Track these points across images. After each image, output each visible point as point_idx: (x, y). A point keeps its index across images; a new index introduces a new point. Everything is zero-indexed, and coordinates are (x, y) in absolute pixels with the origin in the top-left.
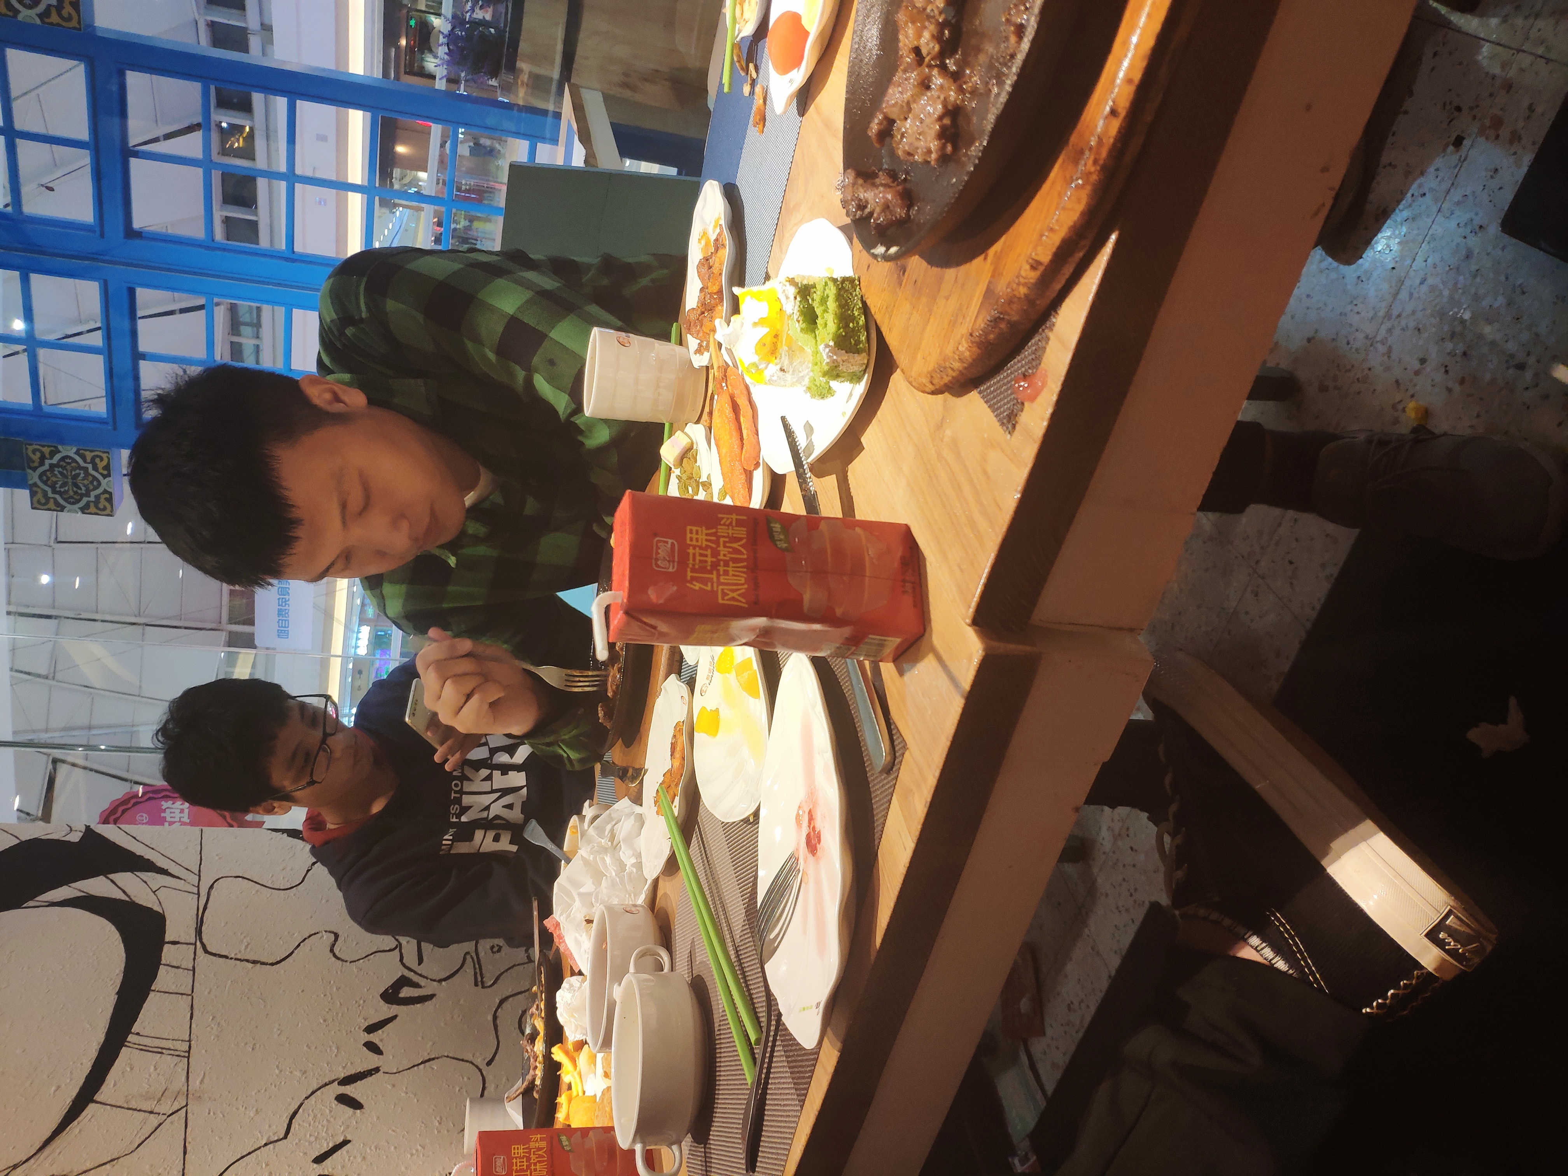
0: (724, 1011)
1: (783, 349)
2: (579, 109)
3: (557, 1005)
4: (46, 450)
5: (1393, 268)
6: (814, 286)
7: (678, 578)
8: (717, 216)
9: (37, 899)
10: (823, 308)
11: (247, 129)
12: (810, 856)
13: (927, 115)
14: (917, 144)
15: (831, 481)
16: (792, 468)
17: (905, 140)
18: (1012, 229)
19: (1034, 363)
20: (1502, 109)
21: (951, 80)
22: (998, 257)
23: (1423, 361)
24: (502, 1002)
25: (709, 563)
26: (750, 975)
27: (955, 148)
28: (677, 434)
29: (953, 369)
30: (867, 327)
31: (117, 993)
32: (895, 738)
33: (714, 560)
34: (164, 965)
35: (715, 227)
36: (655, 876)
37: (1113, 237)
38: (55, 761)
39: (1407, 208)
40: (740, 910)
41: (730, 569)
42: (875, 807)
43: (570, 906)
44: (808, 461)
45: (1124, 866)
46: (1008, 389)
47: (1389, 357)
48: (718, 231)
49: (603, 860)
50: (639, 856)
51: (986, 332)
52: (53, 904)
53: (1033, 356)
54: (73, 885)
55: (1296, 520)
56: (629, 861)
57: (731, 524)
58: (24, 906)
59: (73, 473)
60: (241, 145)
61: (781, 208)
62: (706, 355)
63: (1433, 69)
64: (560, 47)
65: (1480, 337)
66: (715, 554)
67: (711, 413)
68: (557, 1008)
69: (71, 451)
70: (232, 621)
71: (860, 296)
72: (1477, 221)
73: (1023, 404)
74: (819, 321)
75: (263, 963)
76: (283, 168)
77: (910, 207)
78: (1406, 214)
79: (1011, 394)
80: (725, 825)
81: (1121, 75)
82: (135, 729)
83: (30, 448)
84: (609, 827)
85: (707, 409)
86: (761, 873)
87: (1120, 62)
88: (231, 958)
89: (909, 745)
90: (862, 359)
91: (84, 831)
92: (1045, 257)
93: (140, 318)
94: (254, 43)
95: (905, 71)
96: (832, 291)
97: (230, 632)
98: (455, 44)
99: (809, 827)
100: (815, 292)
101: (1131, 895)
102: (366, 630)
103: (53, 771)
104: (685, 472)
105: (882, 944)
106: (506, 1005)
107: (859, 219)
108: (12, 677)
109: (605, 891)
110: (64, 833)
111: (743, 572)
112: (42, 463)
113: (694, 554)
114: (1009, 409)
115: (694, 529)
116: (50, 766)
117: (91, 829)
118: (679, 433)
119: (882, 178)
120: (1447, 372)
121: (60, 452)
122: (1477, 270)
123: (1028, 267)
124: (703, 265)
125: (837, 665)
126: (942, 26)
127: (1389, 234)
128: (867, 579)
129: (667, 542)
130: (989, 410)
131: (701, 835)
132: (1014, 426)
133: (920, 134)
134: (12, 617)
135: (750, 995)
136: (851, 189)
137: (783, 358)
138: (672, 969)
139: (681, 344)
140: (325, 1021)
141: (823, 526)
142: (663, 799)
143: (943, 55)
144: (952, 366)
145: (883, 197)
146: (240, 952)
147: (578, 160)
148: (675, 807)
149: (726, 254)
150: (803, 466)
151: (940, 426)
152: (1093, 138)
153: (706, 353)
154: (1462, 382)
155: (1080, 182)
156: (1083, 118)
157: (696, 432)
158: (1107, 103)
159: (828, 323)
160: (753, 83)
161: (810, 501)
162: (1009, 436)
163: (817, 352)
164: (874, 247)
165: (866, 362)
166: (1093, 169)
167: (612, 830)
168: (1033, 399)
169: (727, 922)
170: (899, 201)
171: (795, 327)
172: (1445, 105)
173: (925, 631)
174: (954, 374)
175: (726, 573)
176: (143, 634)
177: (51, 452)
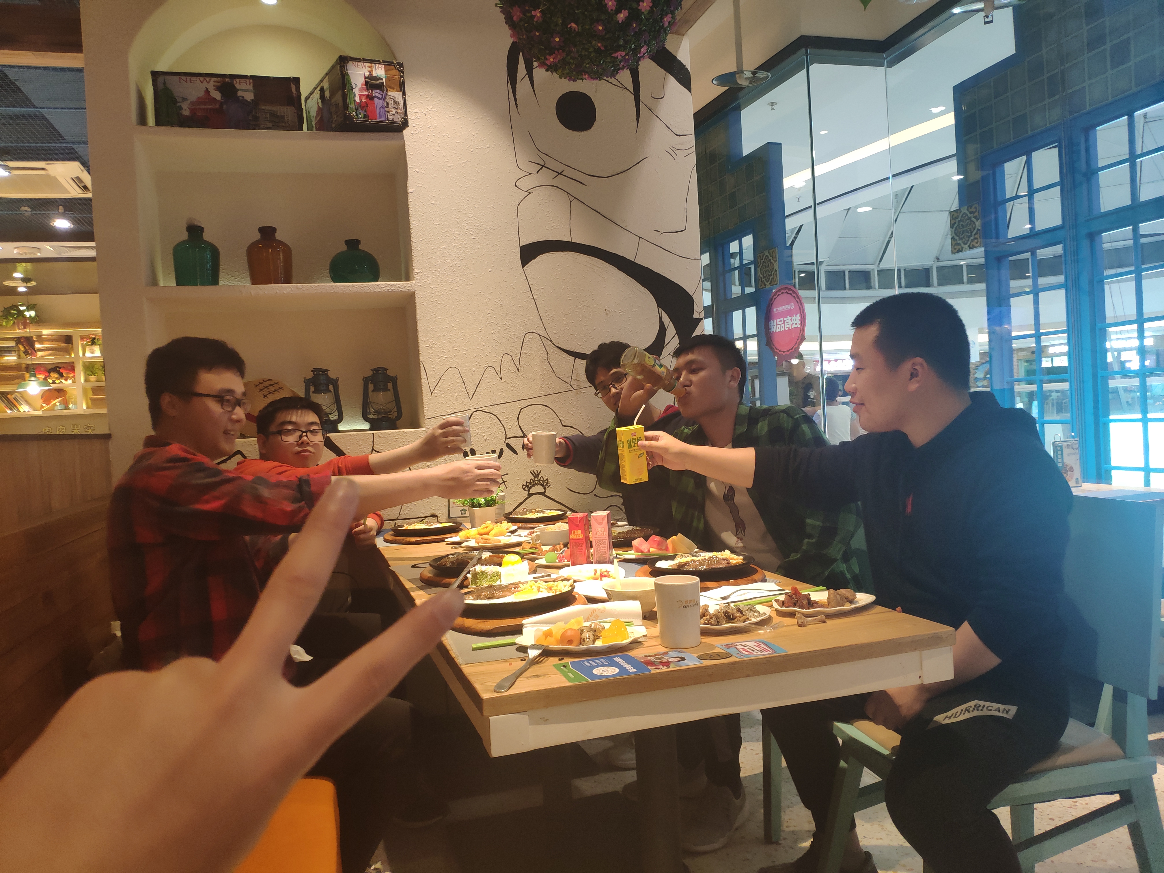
4: (977, 213)
52: (660, 318)
59: (969, 230)
69: (978, 226)
121: (977, 221)
177: (977, 216)
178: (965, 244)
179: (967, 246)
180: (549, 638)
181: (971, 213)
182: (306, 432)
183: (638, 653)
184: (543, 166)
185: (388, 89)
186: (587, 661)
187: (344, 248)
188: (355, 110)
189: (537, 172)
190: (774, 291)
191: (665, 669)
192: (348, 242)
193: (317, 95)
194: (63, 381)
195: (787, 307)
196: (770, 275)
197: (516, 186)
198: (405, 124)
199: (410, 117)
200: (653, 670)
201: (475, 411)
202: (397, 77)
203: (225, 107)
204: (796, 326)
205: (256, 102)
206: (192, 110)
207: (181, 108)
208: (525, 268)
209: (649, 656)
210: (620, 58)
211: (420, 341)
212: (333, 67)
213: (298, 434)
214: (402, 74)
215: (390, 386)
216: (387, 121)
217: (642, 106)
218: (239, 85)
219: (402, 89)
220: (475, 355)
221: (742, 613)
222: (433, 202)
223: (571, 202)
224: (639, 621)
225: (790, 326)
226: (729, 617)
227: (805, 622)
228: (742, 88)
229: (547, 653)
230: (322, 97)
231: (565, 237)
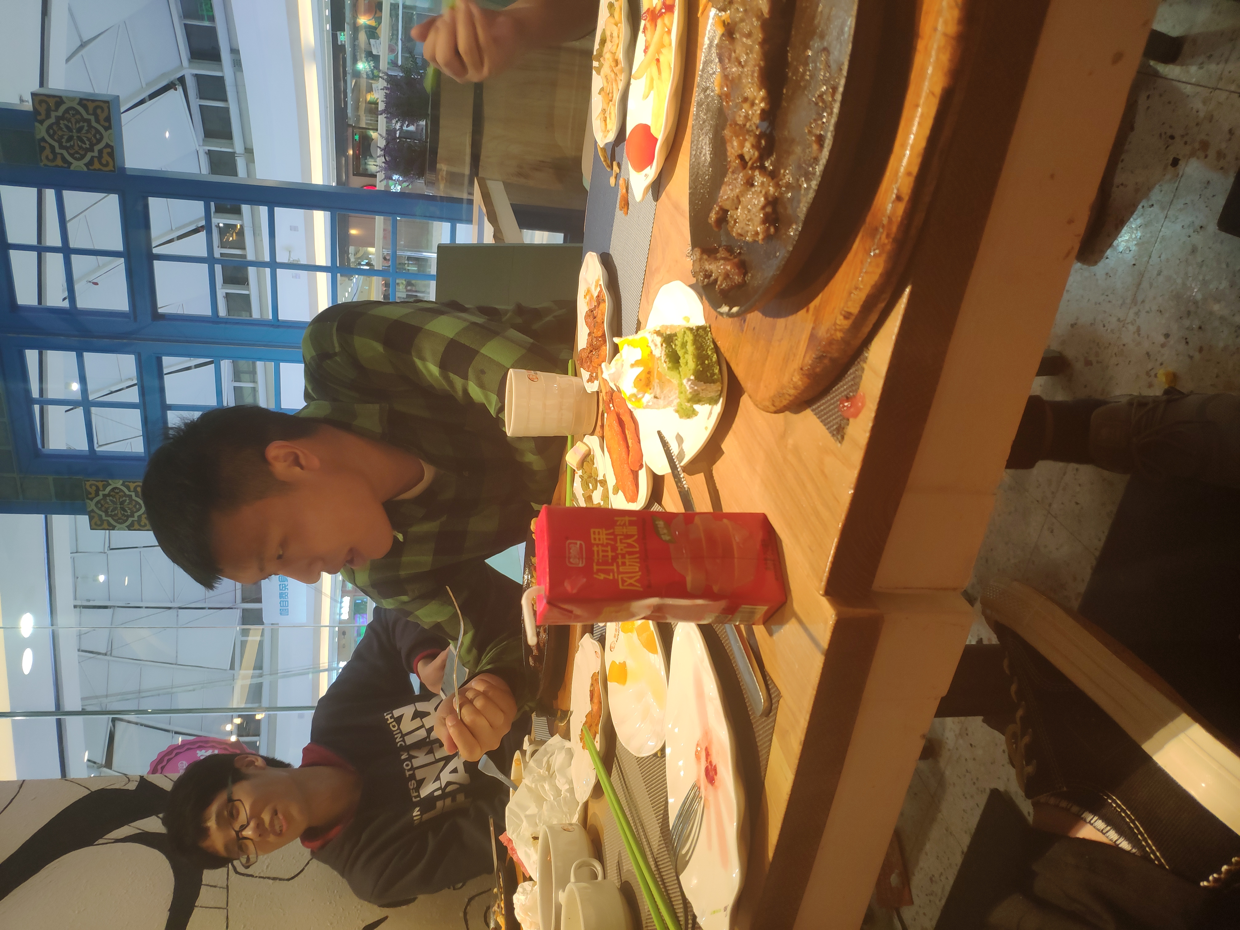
0: (649, 911)
1: (655, 382)
2: (486, 197)
3: (515, 906)
4: (100, 485)
5: (1134, 265)
6: (675, 335)
7: (587, 571)
8: (597, 278)
9: (106, 837)
10: (684, 350)
11: (239, 227)
12: (709, 786)
13: (753, 207)
14: (747, 228)
15: (700, 478)
16: (669, 471)
17: (737, 225)
18: (826, 288)
19: (854, 388)
20: (1207, 135)
21: (770, 179)
22: (817, 310)
23: (1167, 336)
24: (471, 900)
25: (610, 557)
26: (668, 882)
27: (777, 229)
28: (577, 444)
29: (790, 395)
30: (719, 362)
31: (169, 910)
32: (770, 687)
33: (614, 554)
34: (204, 885)
35: (596, 287)
36: (585, 800)
37: (908, 290)
38: (114, 720)
39: (1140, 217)
40: (656, 828)
41: (627, 561)
42: (759, 744)
43: (519, 826)
44: (680, 465)
45: (966, 760)
46: (835, 408)
47: (1139, 335)
48: (599, 289)
49: (543, 787)
50: (571, 782)
51: (813, 367)
52: (117, 841)
53: (853, 383)
54: (132, 824)
55: (1077, 470)
56: (564, 788)
57: (624, 524)
58: (95, 843)
59: (121, 500)
60: (234, 238)
61: (645, 271)
62: (596, 383)
63: (1148, 108)
64: (468, 150)
65: (1211, 313)
66: (614, 549)
67: (602, 426)
68: (514, 909)
69: (118, 484)
70: (244, 600)
71: (711, 340)
72: (1198, 223)
73: (848, 420)
74: (682, 361)
75: (281, 879)
76: (267, 258)
77: (745, 274)
78: (1139, 221)
79: (838, 411)
80: (640, 760)
81: (902, 169)
82: (174, 690)
83: (88, 484)
84: (545, 759)
85: (599, 423)
86: (671, 801)
87: (901, 161)
88: (256, 877)
89: (782, 694)
90: (717, 387)
91: (139, 780)
92: (855, 309)
93: (166, 374)
94: (241, 163)
95: (733, 172)
96: (689, 338)
97: (243, 610)
98: (390, 155)
99: (707, 761)
100: (676, 339)
101: (974, 783)
102: (347, 600)
103: (113, 729)
104: (586, 472)
105: (774, 857)
106: (473, 903)
107: (706, 285)
108: (79, 656)
109: (546, 813)
110: (123, 783)
111: (637, 562)
112: (97, 495)
113: (598, 552)
114: (837, 423)
115: (597, 530)
116: (110, 724)
117: (145, 779)
118: (579, 444)
119: (722, 253)
120: (1187, 343)
121: (110, 485)
122: (1203, 261)
123: (842, 317)
124: (590, 316)
125: (718, 628)
126: (759, 138)
127: (1127, 238)
128: (736, 560)
129: (576, 544)
130: (821, 425)
131: (620, 766)
132: (843, 437)
133: (749, 221)
134: (78, 610)
135: (670, 898)
136: (698, 263)
137: (655, 388)
138: (605, 877)
139: (576, 375)
140: (331, 924)
141: (697, 520)
142: (587, 738)
143: (762, 158)
144: (788, 393)
145: (724, 268)
146: (263, 871)
147: (489, 239)
148: (597, 742)
149: (607, 306)
150: (677, 468)
151: (783, 436)
152: (884, 219)
153: (596, 381)
154: (1201, 350)
155: (877, 251)
156: (875, 202)
157: (593, 442)
158: (892, 193)
159: (689, 362)
160: (617, 177)
161: (686, 497)
162: (839, 445)
163: (682, 384)
164: (720, 307)
165: (720, 388)
166: (886, 241)
167: (548, 762)
168: (856, 415)
169: (646, 837)
170: (737, 271)
171: (664, 366)
172: (1161, 135)
173: (787, 598)
174: (791, 398)
175: (624, 564)
176: (177, 616)
177: (103, 485)
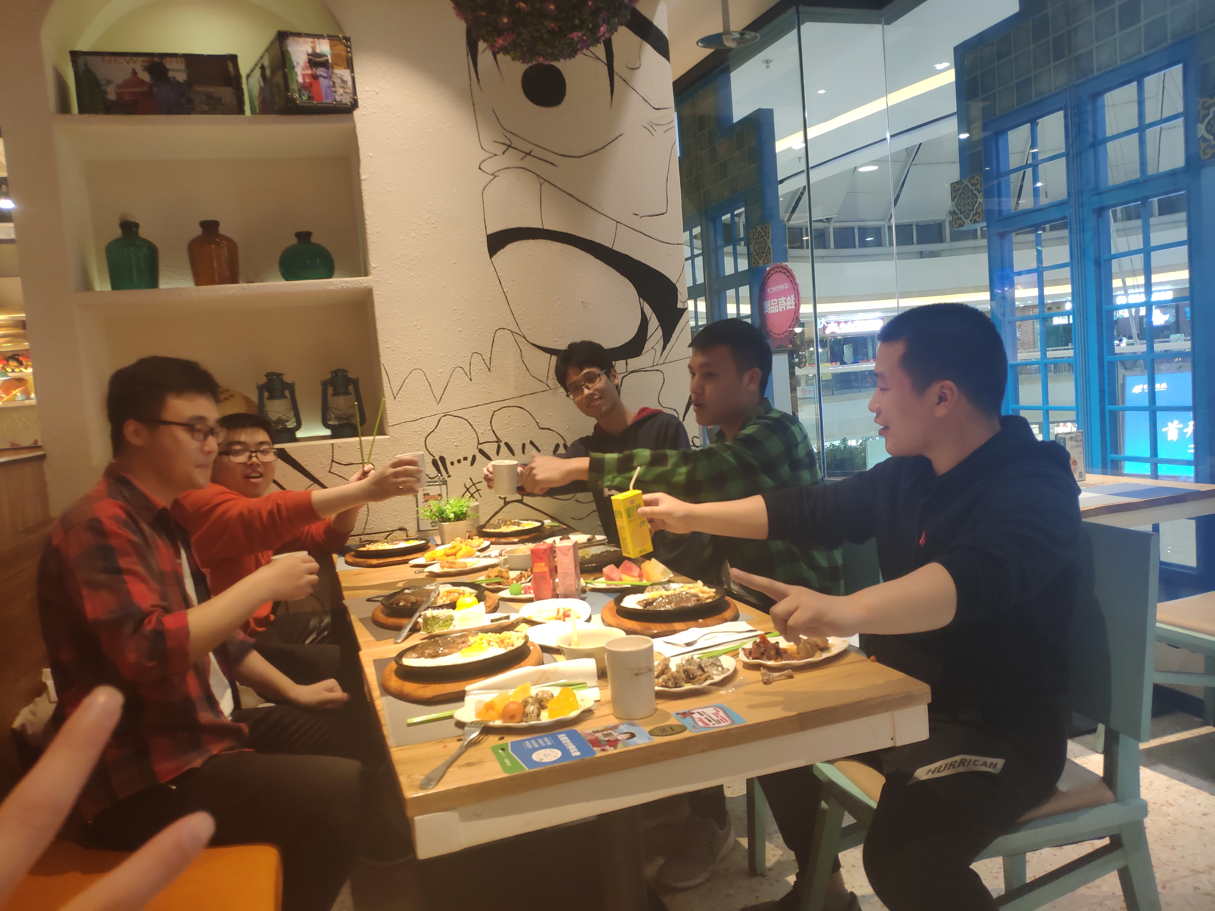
9: (645, 303)
52: (642, 310)
54: (654, 314)
58: (640, 298)
59: (970, 203)
83: (979, 177)
117: (685, 312)
177: (979, 189)
178: (967, 219)
179: (968, 221)
180: (490, 712)
181: (972, 185)
182: (256, 452)
183: (585, 728)
184: (509, 146)
185: (334, 66)
186: (529, 740)
187: (294, 241)
188: (298, 92)
189: (503, 153)
190: (768, 269)
191: (611, 751)
192: (299, 235)
193: (257, 73)
194: (23, 369)
195: (781, 287)
196: (764, 253)
197: (480, 168)
198: (355, 105)
199: (360, 96)
200: (599, 753)
201: (444, 416)
202: (344, 53)
203: (155, 89)
204: (790, 308)
205: (189, 83)
206: (118, 95)
207: (105, 92)
208: (493, 259)
209: (598, 732)
210: (576, 39)
211: (380, 342)
212: (272, 43)
213: (247, 454)
214: (349, 49)
215: (351, 388)
216: (335, 103)
217: (616, 78)
218: (169, 64)
219: (350, 65)
220: (441, 355)
221: (703, 670)
222: (389, 189)
223: (541, 185)
224: (594, 681)
225: (784, 307)
226: (690, 677)
227: (771, 679)
228: (730, 50)
229: (487, 730)
230: (263, 75)
231: (535, 223)
